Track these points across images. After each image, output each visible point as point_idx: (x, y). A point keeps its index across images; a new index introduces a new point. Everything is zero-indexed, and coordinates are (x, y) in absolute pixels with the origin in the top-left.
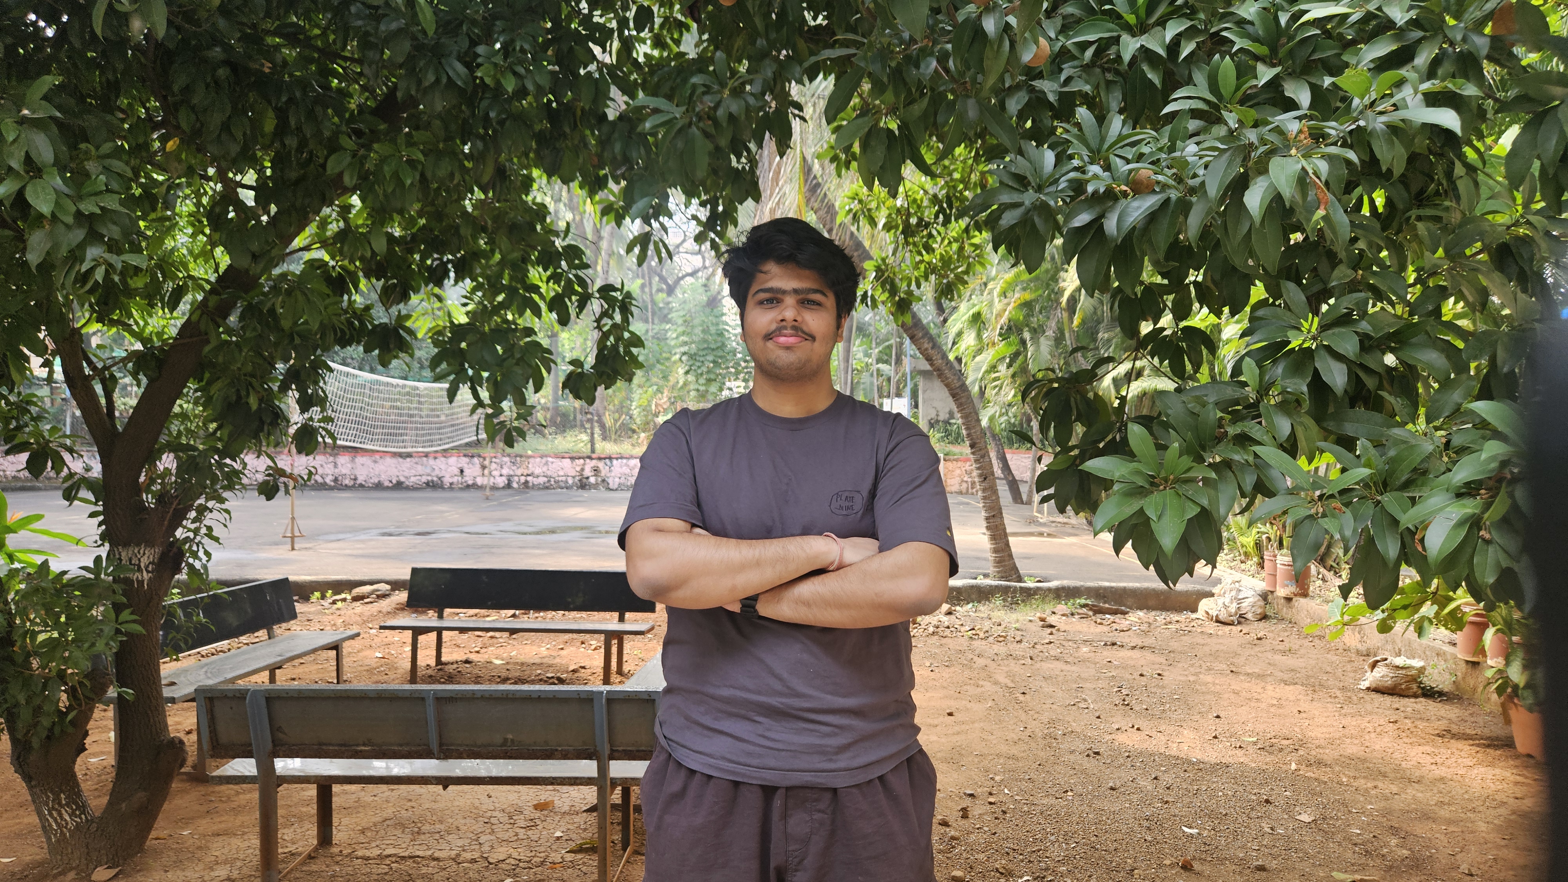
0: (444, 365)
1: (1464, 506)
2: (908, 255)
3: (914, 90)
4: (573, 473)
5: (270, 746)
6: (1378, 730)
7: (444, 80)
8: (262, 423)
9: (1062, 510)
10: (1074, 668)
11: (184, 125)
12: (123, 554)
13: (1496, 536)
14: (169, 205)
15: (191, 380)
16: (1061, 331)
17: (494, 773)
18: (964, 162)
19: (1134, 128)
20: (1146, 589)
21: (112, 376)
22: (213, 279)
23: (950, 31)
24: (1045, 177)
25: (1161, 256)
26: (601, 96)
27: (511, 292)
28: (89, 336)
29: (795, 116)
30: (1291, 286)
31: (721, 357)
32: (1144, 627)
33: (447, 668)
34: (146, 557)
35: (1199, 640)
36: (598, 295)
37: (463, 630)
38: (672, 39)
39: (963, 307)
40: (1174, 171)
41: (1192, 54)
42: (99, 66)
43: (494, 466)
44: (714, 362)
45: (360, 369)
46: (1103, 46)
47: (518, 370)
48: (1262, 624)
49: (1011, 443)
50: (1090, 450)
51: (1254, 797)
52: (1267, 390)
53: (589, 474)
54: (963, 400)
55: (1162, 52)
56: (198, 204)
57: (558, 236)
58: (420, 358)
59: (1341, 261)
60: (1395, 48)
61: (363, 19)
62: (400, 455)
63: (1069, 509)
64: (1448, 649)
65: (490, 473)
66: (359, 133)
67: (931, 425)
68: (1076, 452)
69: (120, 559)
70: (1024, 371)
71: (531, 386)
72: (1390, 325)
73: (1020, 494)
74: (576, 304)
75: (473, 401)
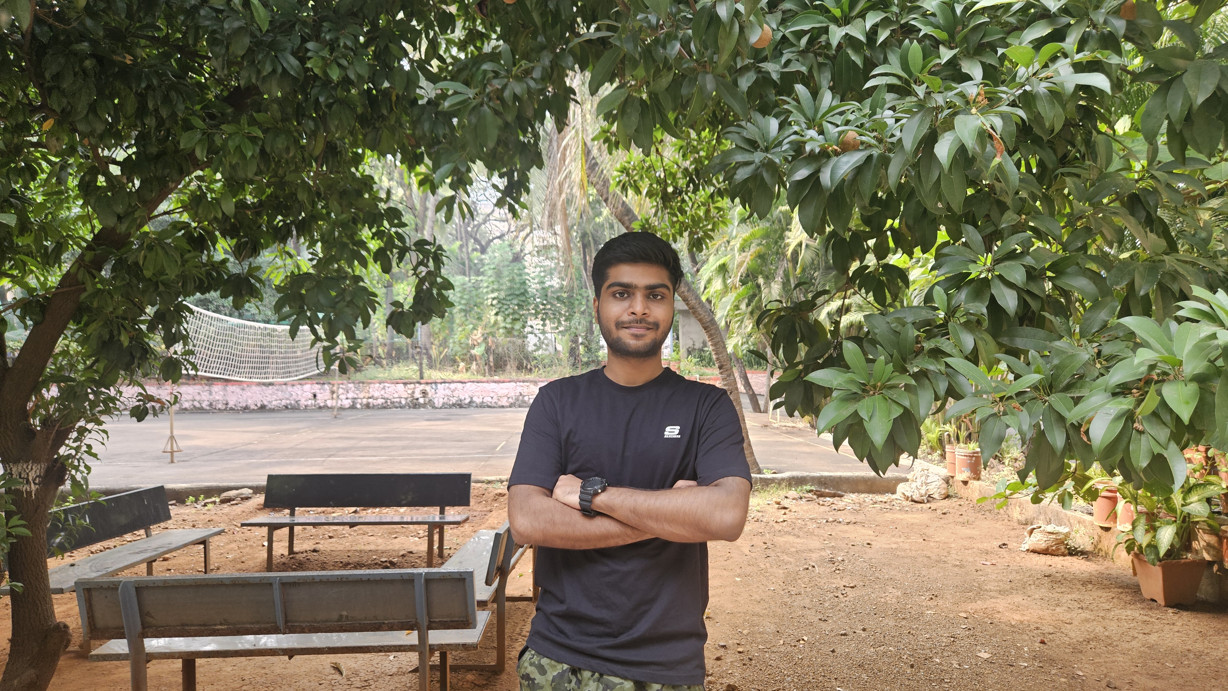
0: (286, 309)
1: (1121, 403)
2: (666, 217)
3: (661, 66)
4: (406, 396)
5: (139, 628)
6: (1037, 582)
7: (280, 70)
8: (133, 357)
9: (791, 415)
10: (803, 541)
11: (55, 107)
12: (14, 470)
13: (1147, 427)
15: (71, 322)
16: (786, 275)
18: (709, 142)
19: (841, 101)
20: (857, 477)
21: (3, 320)
22: (90, 237)
23: (691, 19)
24: (771, 140)
25: (867, 201)
26: (412, 85)
27: (342, 247)
29: (571, 99)
30: (970, 228)
31: (524, 301)
32: (856, 506)
33: (298, 556)
34: (33, 472)
35: (899, 515)
36: (413, 248)
37: (312, 525)
39: (712, 259)
40: (875, 134)
41: (884, 42)
43: (341, 391)
44: (518, 305)
45: (231, 316)
46: (815, 35)
47: (348, 311)
48: (946, 502)
49: (751, 365)
50: (812, 365)
51: (945, 640)
52: (954, 312)
53: (419, 396)
54: (713, 332)
55: (863, 38)
57: (380, 200)
59: (1008, 208)
60: (1050, 31)
61: (209, 20)
62: (264, 384)
63: (796, 413)
64: (1088, 518)
65: (338, 397)
66: (212, 117)
67: (689, 353)
68: (801, 367)
69: (11, 474)
70: (758, 307)
71: (360, 324)
72: (1050, 258)
73: (758, 405)
74: (397, 256)
75: (313, 337)
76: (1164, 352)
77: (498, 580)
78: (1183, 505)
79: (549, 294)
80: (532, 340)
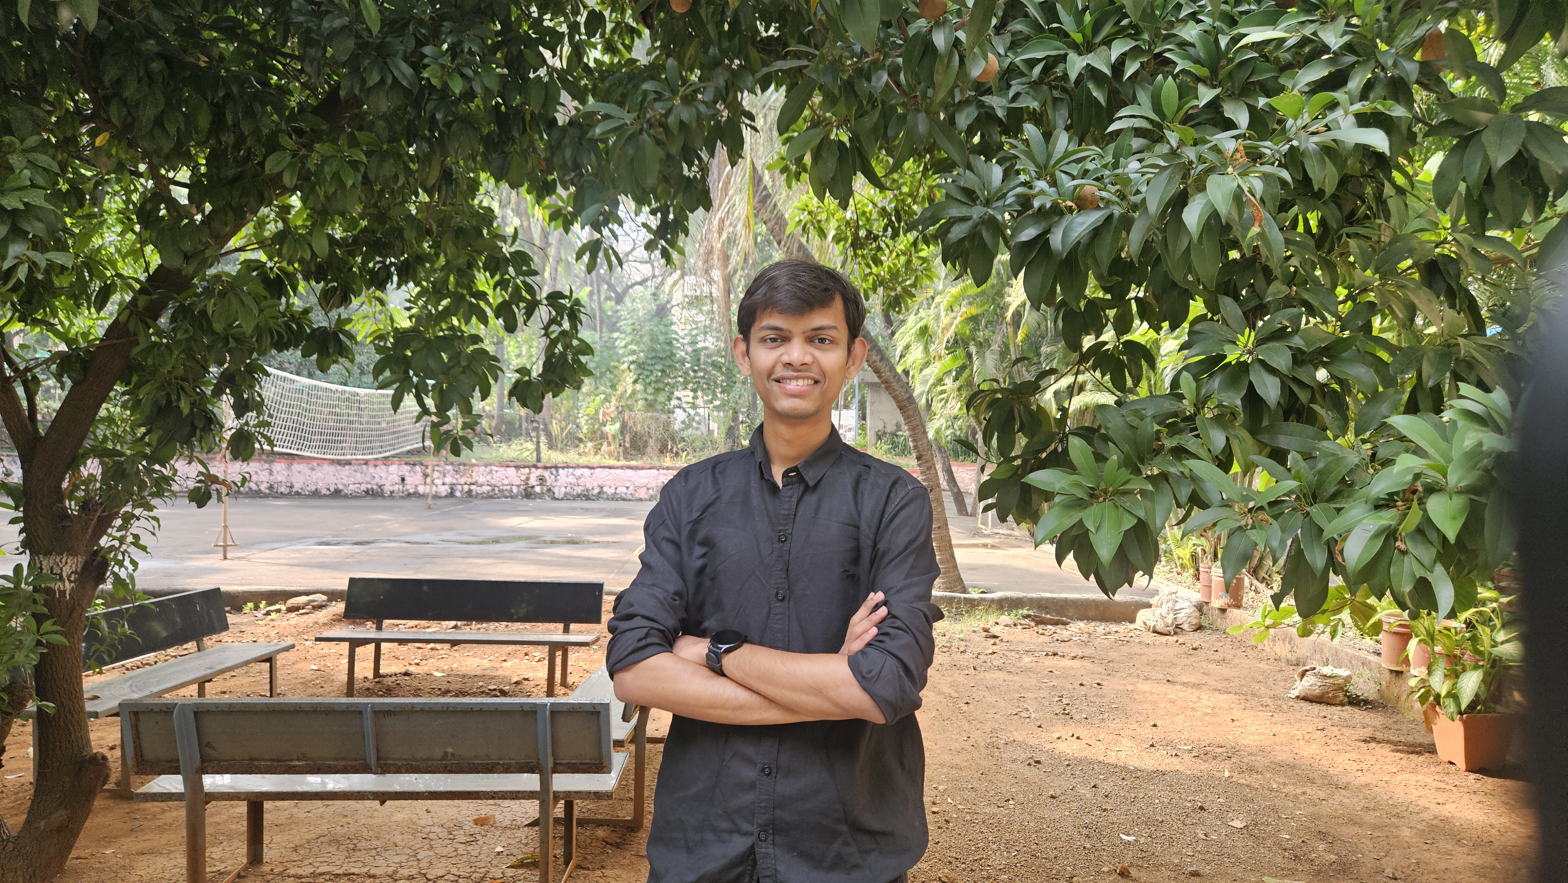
0: (387, 373)
1: (1381, 518)
2: (857, 267)
3: (865, 103)
4: (518, 482)
5: (198, 762)
6: (1307, 737)
7: (389, 81)
8: (194, 428)
9: (1004, 520)
10: (1017, 678)
11: (115, 120)
12: (45, 563)
13: (1410, 546)
14: (96, 201)
15: (118, 383)
16: (1005, 345)
17: (433, 788)
18: (913, 176)
19: (1080, 145)
20: (1087, 600)
21: (35, 378)
22: (143, 277)
23: (901, 45)
24: (993, 191)
25: (1104, 271)
26: (551, 101)
27: (458, 299)
28: (11, 336)
29: (747, 125)
30: (1229, 301)
31: (669, 367)
32: (1085, 637)
33: (385, 680)
34: (68, 566)
35: (1137, 649)
36: (545, 302)
37: (402, 642)
38: (623, 44)
39: (911, 319)
40: (1117, 187)
41: (1136, 74)
42: (24, 56)
43: (436, 474)
44: (663, 371)
45: (298, 374)
46: (1051, 63)
47: (465, 378)
48: (1197, 634)
49: (956, 455)
50: (1033, 462)
51: (1189, 804)
52: (1204, 403)
53: (535, 483)
54: (911, 412)
55: (1107, 71)
56: (128, 201)
57: (505, 242)
58: (360, 364)
59: (1276, 278)
60: (1326, 74)
61: (304, 15)
62: (339, 462)
63: (1010, 518)
64: (1373, 658)
65: (433, 482)
66: (300, 132)
67: (879, 437)
68: (1018, 462)
69: (41, 568)
70: (969, 383)
71: (477, 394)
72: (1322, 340)
73: (965, 505)
74: (523, 311)
75: (418, 408)
76: (1438, 458)
77: (637, 716)
78: (1493, 646)
79: (702, 358)
80: (680, 416)
